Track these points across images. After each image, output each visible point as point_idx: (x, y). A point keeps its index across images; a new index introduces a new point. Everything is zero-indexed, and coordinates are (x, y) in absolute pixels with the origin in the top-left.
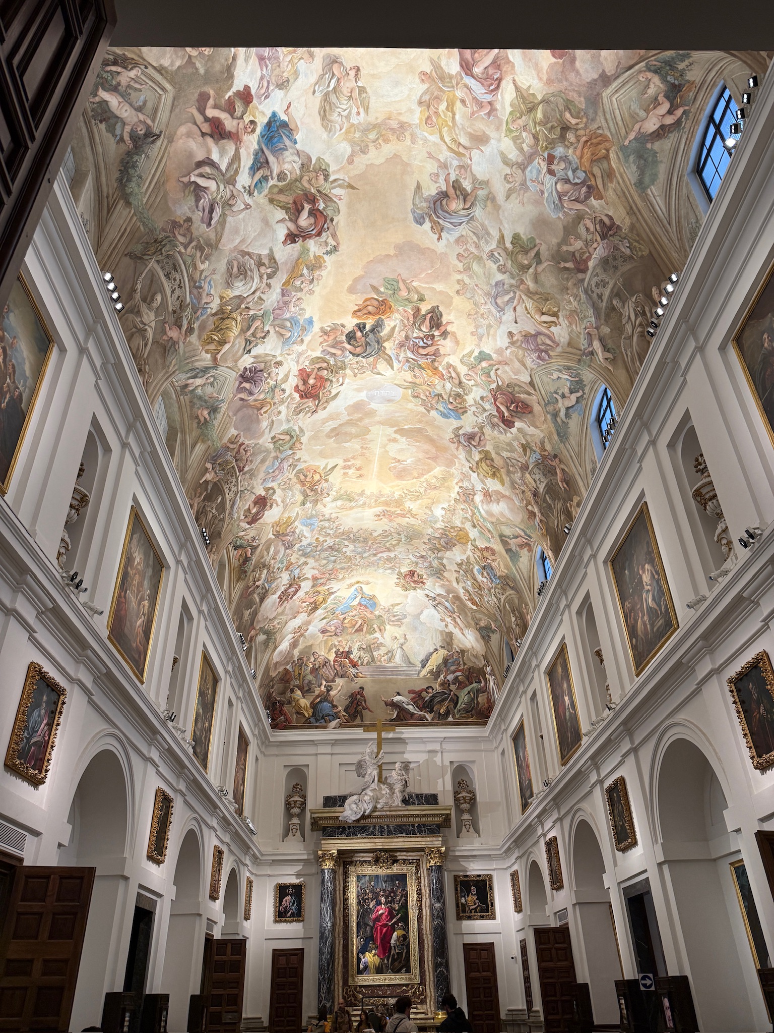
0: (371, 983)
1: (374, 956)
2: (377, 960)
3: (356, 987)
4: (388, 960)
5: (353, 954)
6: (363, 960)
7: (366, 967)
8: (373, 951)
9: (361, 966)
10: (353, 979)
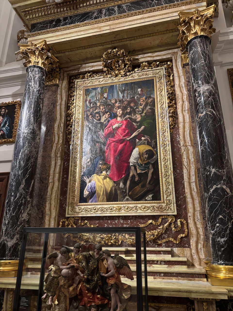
0: (99, 214)
1: (105, 178)
2: (109, 184)
3: (76, 220)
4: (125, 184)
5: (74, 177)
6: (89, 185)
7: (93, 194)
8: (104, 173)
9: (86, 193)
10: (73, 208)
